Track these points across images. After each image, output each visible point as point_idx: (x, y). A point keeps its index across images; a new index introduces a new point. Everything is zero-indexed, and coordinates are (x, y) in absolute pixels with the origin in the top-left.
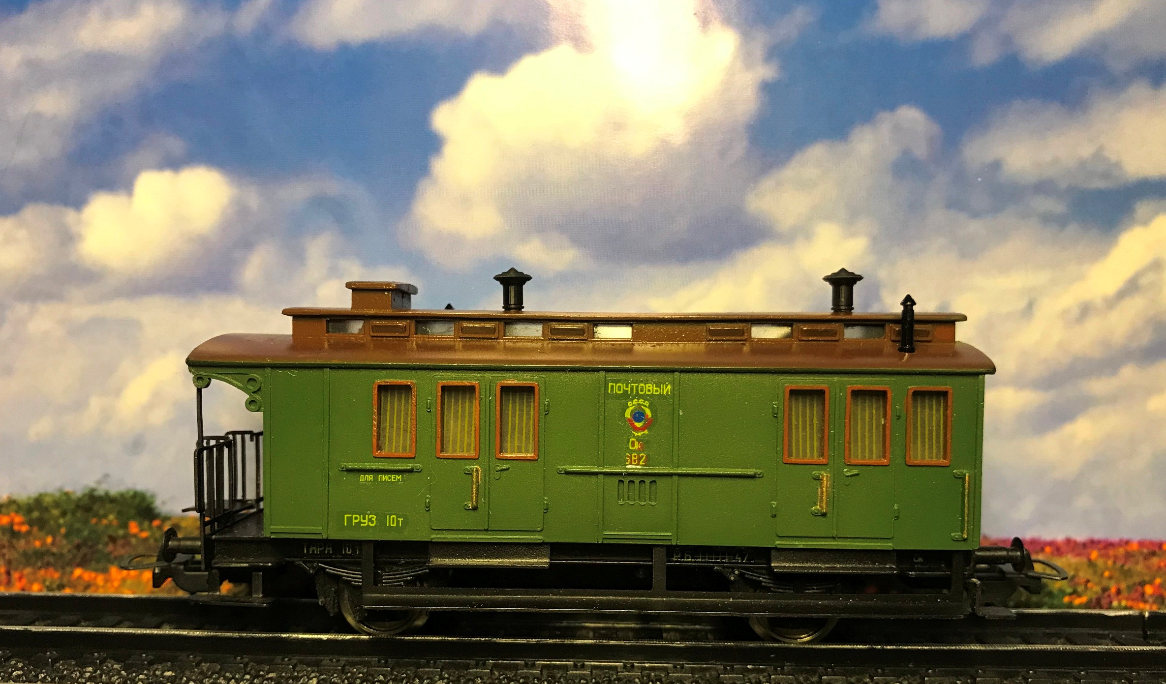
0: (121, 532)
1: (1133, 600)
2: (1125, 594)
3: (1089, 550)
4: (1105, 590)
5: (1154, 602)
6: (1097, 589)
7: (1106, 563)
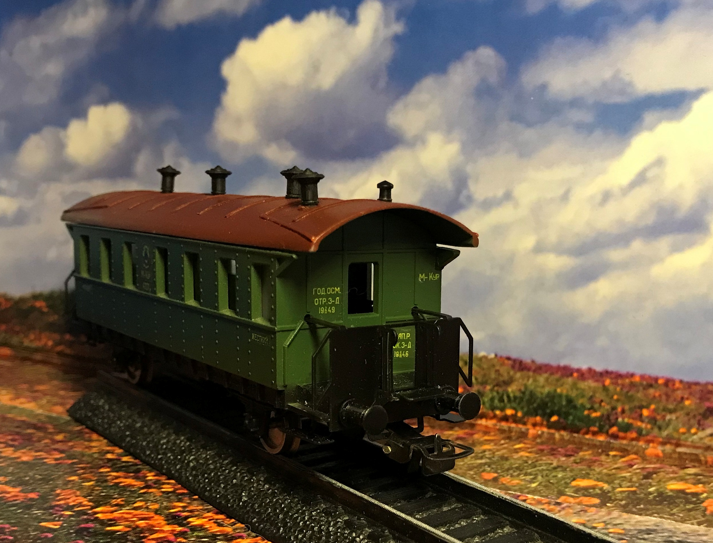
1: (633, 419)
2: (628, 413)
3: (604, 378)
4: (614, 408)
6: (608, 407)
7: (616, 389)
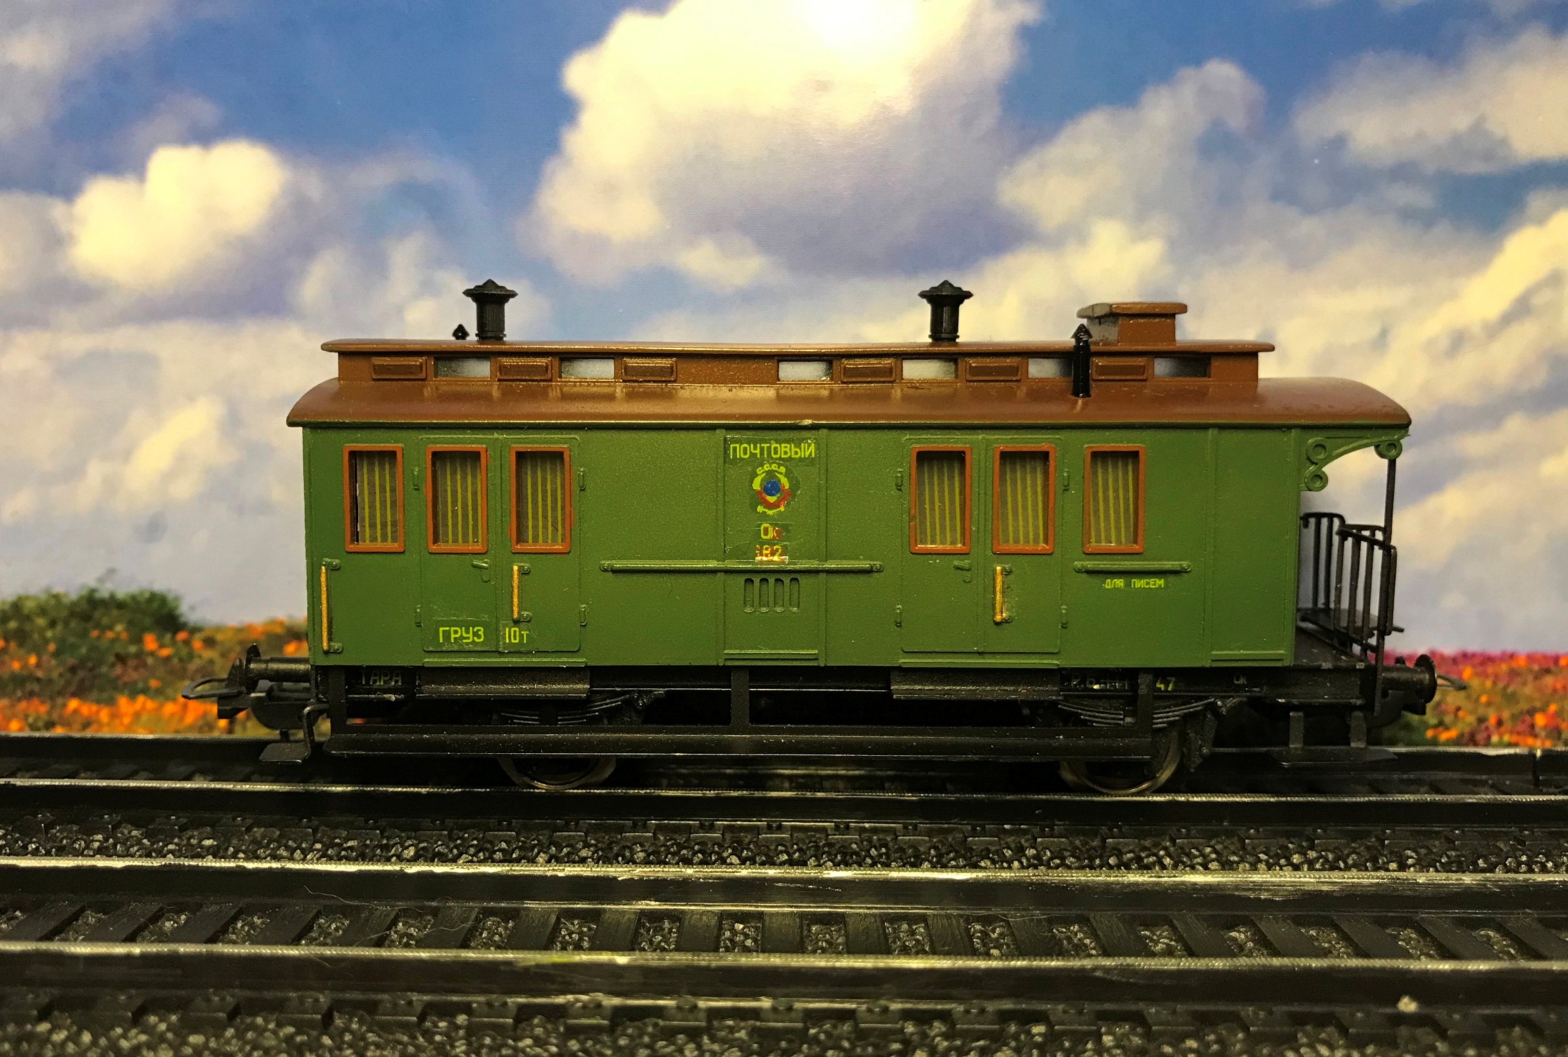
0: (133, 649)
1: (1518, 733)
2: (1508, 725)
3: (1461, 667)
4: (1482, 721)
5: (1547, 737)
6: (1471, 719)
7: (1483, 684)
